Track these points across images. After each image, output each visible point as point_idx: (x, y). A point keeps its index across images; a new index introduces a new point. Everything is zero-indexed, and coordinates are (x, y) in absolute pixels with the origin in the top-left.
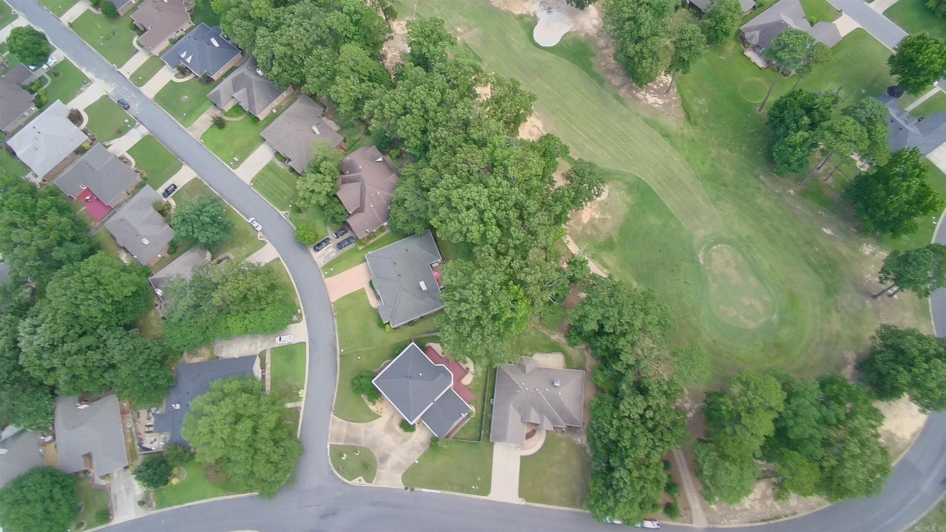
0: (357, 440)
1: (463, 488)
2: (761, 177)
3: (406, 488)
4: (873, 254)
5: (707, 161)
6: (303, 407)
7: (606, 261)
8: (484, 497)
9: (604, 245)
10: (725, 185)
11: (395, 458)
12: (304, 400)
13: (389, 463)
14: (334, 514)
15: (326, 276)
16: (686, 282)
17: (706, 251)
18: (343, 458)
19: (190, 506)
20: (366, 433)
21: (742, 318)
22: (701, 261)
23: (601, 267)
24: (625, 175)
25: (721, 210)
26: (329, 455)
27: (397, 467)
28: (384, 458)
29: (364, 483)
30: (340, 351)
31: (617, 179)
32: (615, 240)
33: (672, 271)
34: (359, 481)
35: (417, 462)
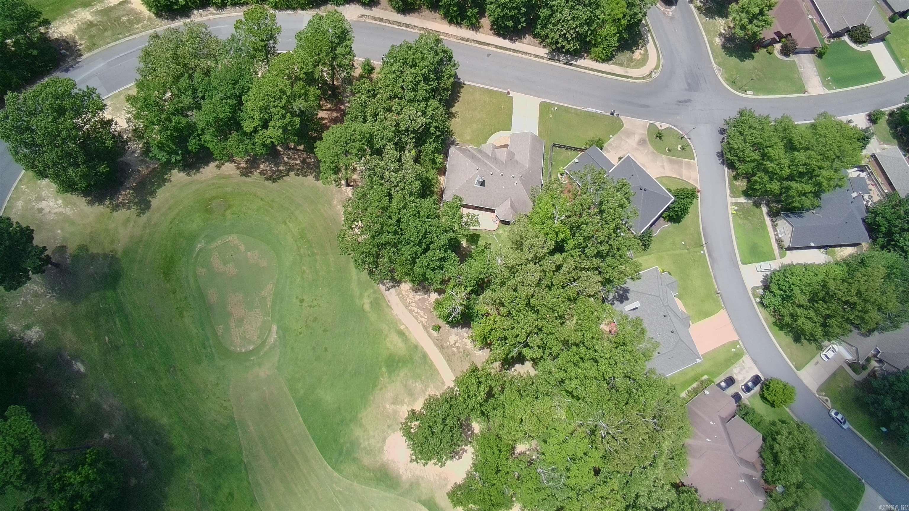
0: (671, 162)
1: (567, 110)
2: (146, 464)
3: (618, 115)
4: (28, 327)
5: (224, 499)
6: (729, 197)
7: (400, 341)
8: (544, 100)
9: (400, 365)
10: (207, 452)
11: (633, 142)
12: (729, 205)
13: (637, 138)
14: (680, 102)
15: (737, 342)
16: (302, 301)
17: (264, 343)
18: (680, 146)
19: (805, 120)
20: (663, 167)
21: (242, 248)
22: (274, 328)
23: (407, 334)
24: (356, 476)
25: (225, 408)
26: (694, 151)
27: (629, 134)
28: (642, 142)
29: (658, 124)
30: (704, 251)
31: (369, 470)
32: (384, 369)
33: (315, 319)
34: (662, 126)
35: (611, 136)
